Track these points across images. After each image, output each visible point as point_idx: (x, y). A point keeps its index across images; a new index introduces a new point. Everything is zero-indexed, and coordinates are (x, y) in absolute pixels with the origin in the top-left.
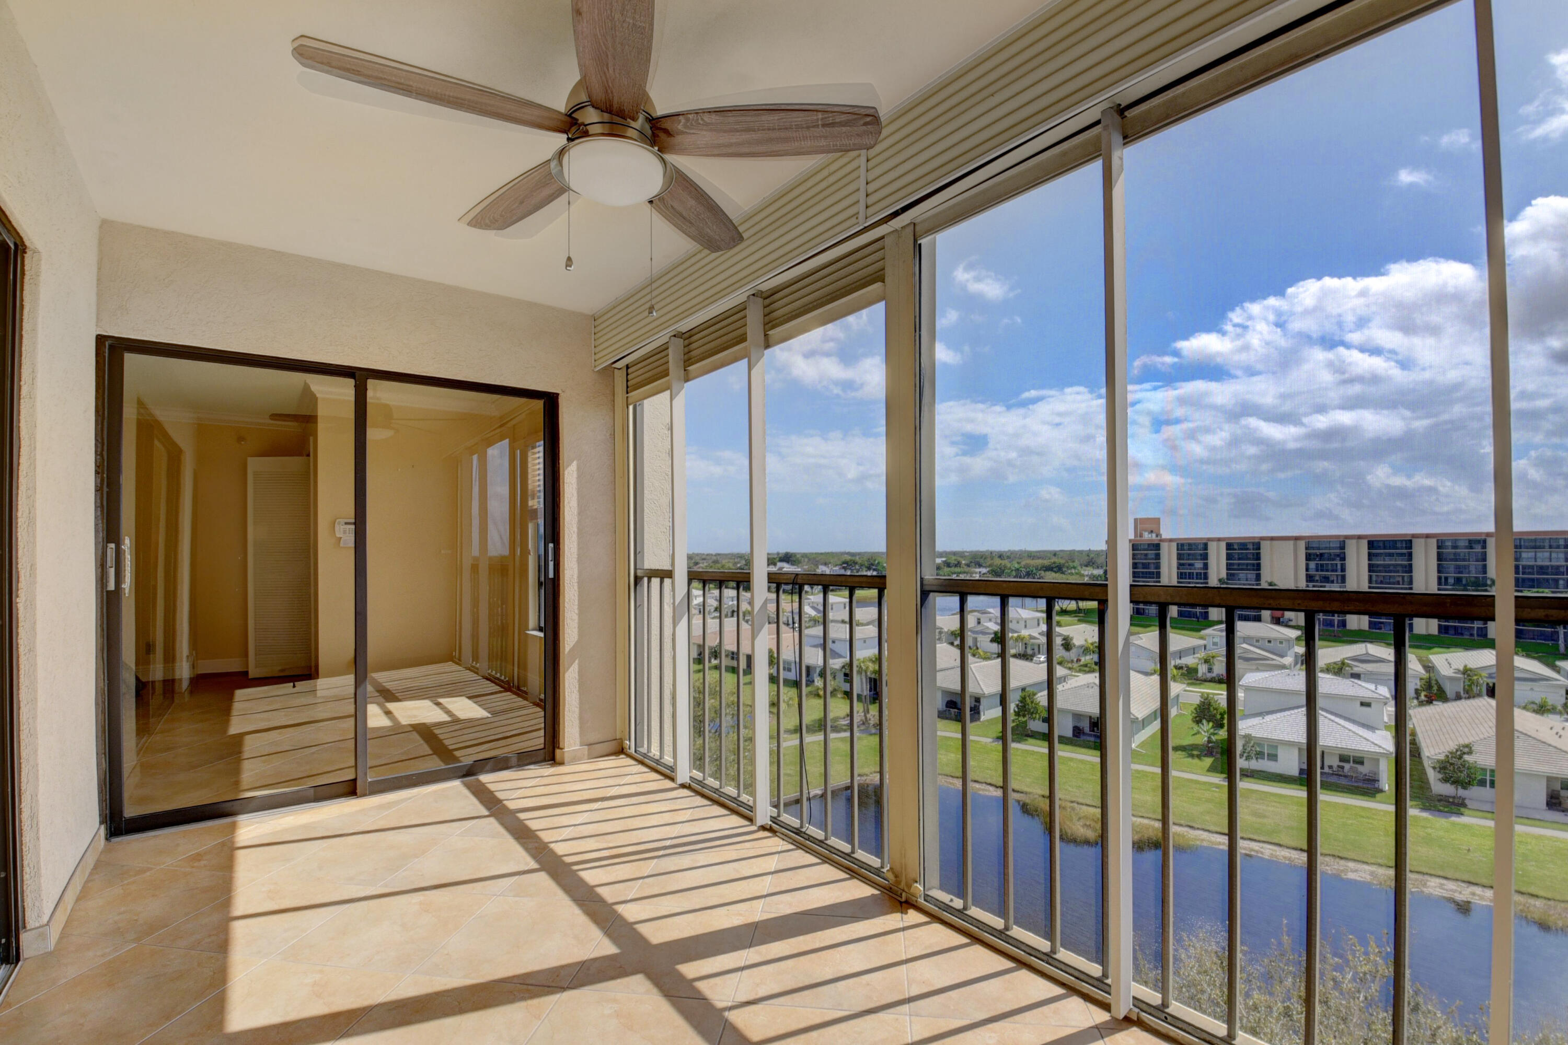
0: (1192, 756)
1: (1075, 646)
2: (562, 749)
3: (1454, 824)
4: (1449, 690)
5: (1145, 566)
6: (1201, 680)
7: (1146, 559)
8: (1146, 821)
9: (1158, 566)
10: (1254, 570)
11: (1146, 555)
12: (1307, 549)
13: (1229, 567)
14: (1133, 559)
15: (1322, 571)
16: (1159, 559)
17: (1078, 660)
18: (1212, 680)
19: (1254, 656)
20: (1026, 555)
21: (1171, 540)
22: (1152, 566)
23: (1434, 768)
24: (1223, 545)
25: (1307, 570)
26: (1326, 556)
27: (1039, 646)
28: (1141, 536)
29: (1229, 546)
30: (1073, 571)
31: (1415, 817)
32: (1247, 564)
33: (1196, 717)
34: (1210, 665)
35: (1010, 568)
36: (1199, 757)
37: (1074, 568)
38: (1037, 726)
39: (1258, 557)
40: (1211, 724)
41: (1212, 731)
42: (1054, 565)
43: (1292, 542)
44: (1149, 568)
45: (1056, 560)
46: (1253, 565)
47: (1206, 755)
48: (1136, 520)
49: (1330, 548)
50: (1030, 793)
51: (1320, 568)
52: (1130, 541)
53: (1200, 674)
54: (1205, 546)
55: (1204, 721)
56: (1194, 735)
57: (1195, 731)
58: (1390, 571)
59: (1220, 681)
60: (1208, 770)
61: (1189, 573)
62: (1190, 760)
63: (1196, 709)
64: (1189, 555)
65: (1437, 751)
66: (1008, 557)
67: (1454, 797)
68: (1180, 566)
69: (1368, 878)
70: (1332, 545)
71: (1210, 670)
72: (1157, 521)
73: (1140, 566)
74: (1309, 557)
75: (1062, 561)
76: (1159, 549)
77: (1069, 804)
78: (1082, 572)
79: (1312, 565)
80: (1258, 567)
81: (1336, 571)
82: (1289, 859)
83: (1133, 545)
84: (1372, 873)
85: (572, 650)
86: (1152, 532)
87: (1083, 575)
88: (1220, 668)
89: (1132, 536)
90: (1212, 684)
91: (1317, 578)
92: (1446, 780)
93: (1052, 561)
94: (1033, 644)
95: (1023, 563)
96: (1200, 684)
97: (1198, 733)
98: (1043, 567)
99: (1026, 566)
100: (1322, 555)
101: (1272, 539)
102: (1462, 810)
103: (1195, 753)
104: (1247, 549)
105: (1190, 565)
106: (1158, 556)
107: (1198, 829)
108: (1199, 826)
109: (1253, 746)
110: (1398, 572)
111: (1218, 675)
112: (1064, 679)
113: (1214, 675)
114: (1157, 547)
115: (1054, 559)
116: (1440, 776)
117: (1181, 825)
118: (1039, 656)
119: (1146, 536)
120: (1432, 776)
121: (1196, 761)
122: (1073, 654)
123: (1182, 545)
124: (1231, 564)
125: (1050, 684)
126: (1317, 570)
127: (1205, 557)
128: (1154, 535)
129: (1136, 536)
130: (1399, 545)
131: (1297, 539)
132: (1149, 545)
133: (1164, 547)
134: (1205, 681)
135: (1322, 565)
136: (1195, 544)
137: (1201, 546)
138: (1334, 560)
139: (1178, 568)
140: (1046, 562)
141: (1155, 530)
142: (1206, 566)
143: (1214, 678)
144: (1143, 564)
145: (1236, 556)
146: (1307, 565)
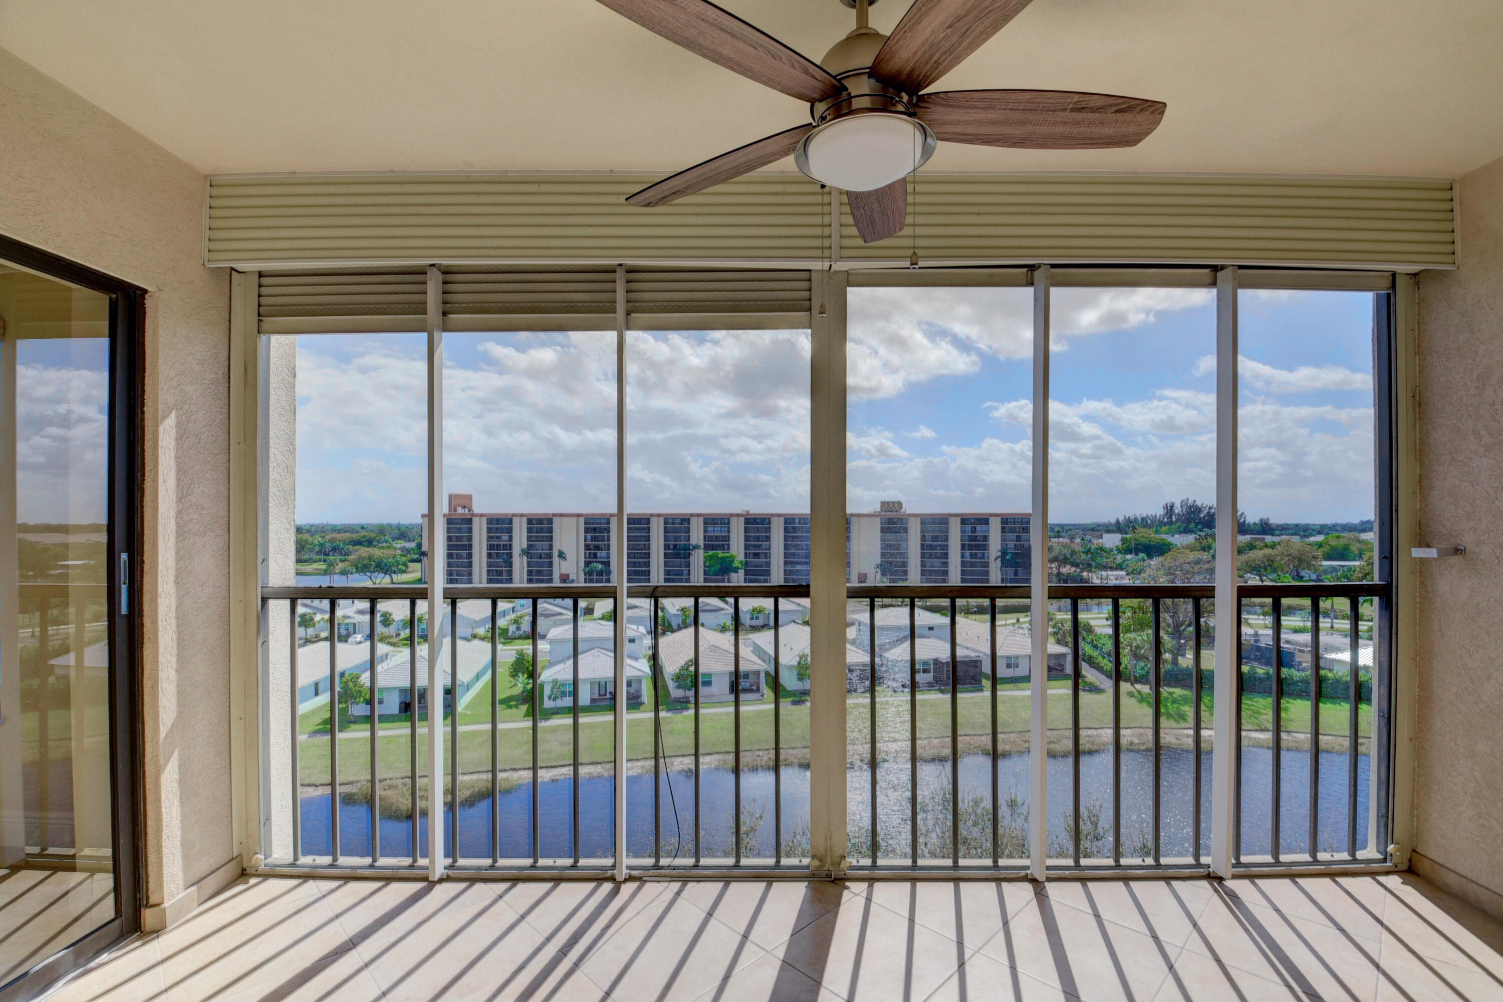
0: (510, 707)
1: (394, 621)
2: (158, 905)
3: (685, 716)
4: (675, 625)
5: (459, 539)
6: (511, 639)
7: (459, 533)
8: (475, 777)
9: (470, 539)
10: (547, 541)
11: (460, 529)
12: (585, 524)
13: (529, 539)
14: (448, 532)
15: (595, 541)
16: (471, 532)
17: (398, 635)
18: (520, 638)
19: (553, 613)
20: (329, 528)
21: (482, 515)
22: (465, 539)
23: (673, 679)
24: (525, 520)
25: (585, 540)
26: (598, 530)
27: (354, 625)
28: (455, 510)
29: (530, 521)
30: (385, 544)
31: (665, 718)
32: (543, 537)
33: (512, 672)
34: (519, 624)
35: (312, 543)
36: (516, 706)
37: (386, 542)
38: (359, 709)
39: (550, 530)
40: (526, 676)
41: (526, 681)
42: (363, 540)
43: (575, 519)
44: (462, 541)
45: (367, 534)
46: (547, 537)
47: (521, 704)
48: (451, 496)
49: (600, 524)
50: (357, 782)
51: (594, 539)
52: (445, 515)
53: (510, 634)
54: (510, 522)
55: (520, 674)
56: (511, 687)
57: (513, 684)
58: (637, 541)
59: (527, 638)
60: (524, 717)
61: (497, 545)
62: (509, 710)
63: (512, 665)
64: (497, 528)
65: (674, 668)
66: (308, 531)
67: (683, 698)
68: (490, 538)
69: (640, 771)
70: (602, 521)
71: (518, 629)
72: (470, 497)
73: (454, 539)
74: (587, 531)
75: (373, 535)
76: (471, 524)
77: (400, 781)
78: (395, 545)
79: (589, 536)
80: (551, 539)
81: (604, 541)
82: (589, 773)
83: (448, 520)
84: (642, 767)
85: (171, 732)
86: (464, 507)
87: (395, 549)
88: (526, 626)
89: (446, 510)
90: (520, 641)
91: (592, 547)
92: (678, 687)
93: (362, 534)
94: (347, 624)
95: (328, 537)
96: (510, 642)
97: (515, 685)
98: (352, 541)
99: (332, 541)
100: (595, 529)
101: (562, 515)
102: (689, 705)
103: (513, 703)
104: (543, 524)
105: (497, 537)
106: (470, 530)
107: (520, 769)
108: (521, 767)
109: (558, 688)
110: (642, 541)
111: (525, 632)
112: (386, 656)
113: (521, 632)
114: (469, 521)
115: (363, 533)
116: (677, 684)
117: (505, 770)
118: (355, 636)
119: (460, 510)
120: (671, 685)
121: (514, 710)
122: (392, 630)
123: (491, 520)
124: (531, 537)
125: (373, 665)
126: (592, 541)
127: (510, 531)
128: (467, 511)
129: (450, 511)
130: (643, 522)
131: (578, 515)
132: (462, 519)
133: (476, 521)
134: (515, 638)
135: (595, 537)
136: (502, 519)
137: (508, 521)
138: (603, 532)
139: (488, 541)
140: (355, 536)
141: (467, 506)
142: (511, 538)
143: (522, 635)
144: (457, 537)
145: (535, 530)
146: (585, 537)
